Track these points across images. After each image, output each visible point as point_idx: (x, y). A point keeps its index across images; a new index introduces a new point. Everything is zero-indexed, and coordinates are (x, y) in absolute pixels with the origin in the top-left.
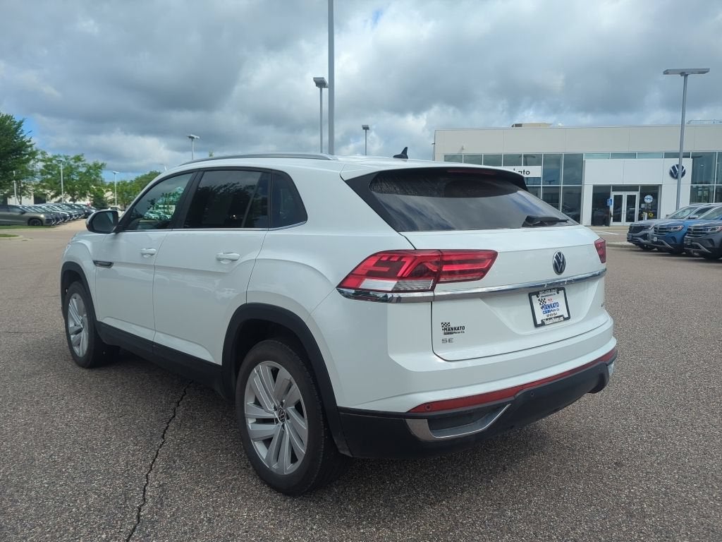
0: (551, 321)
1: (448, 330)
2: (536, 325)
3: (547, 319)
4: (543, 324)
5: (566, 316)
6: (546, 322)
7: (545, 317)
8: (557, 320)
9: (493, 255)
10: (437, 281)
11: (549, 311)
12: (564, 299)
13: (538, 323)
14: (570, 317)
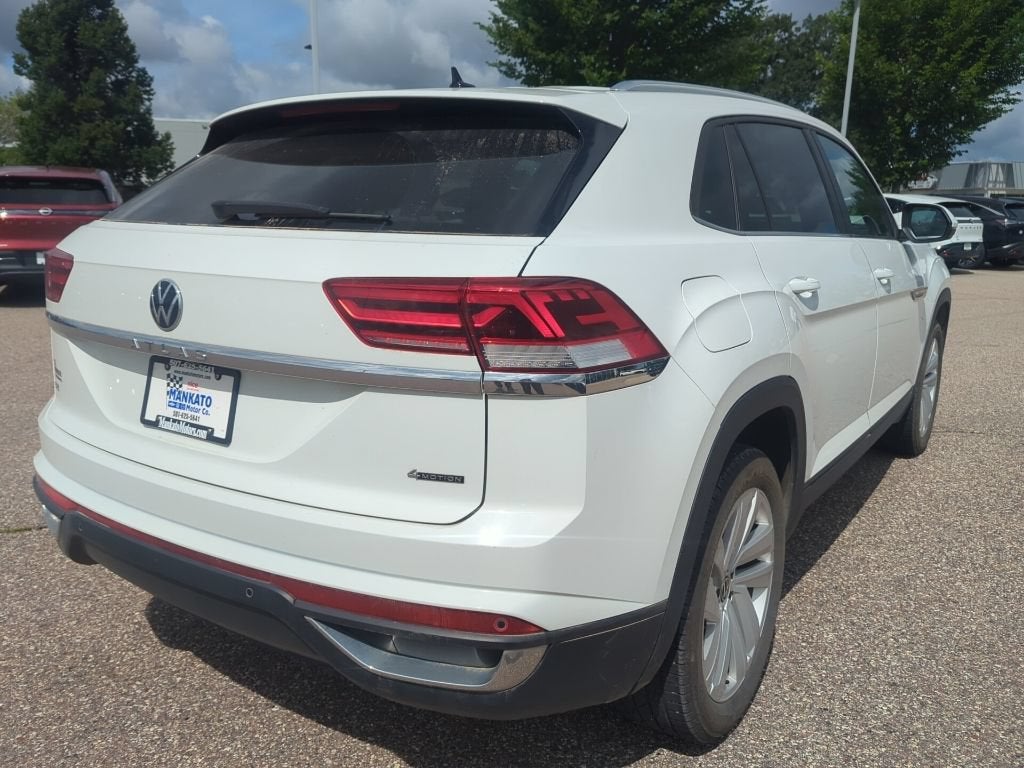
0: (175, 427)
2: (143, 421)
3: (168, 419)
5: (221, 433)
6: (163, 423)
7: (170, 412)
8: (189, 430)
11: (181, 407)
12: (229, 395)
13: (147, 417)
14: (226, 441)
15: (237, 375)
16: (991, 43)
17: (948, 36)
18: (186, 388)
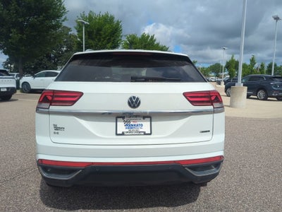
1: (56, 128)
2: (117, 134)
3: (127, 132)
4: (123, 134)
5: (148, 132)
8: (137, 133)
9: (80, 94)
10: (51, 105)
11: (132, 128)
12: (149, 123)
13: (118, 133)
14: (150, 134)
15: (151, 118)
16: (112, 39)
17: (104, 36)
18: (132, 123)
